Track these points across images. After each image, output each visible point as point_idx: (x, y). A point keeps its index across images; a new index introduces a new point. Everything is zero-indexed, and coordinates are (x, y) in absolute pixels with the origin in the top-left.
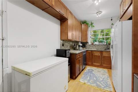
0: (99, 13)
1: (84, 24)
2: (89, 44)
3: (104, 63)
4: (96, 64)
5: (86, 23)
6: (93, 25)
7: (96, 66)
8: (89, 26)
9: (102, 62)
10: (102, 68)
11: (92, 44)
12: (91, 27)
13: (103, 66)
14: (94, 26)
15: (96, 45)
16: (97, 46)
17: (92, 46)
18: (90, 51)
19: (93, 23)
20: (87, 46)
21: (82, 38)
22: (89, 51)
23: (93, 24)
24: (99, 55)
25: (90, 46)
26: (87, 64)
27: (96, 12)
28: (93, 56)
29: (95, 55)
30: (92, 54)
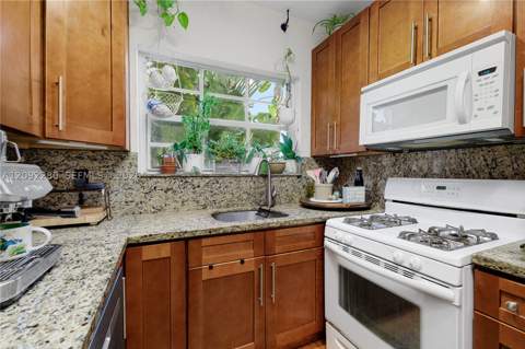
2: (140, 171)
14: (184, 19)
15: (196, 175)
16: (202, 183)
17: (163, 184)
22: (149, 253)
24: (250, 266)
25: (151, 182)
29: (215, 274)
30: (187, 272)
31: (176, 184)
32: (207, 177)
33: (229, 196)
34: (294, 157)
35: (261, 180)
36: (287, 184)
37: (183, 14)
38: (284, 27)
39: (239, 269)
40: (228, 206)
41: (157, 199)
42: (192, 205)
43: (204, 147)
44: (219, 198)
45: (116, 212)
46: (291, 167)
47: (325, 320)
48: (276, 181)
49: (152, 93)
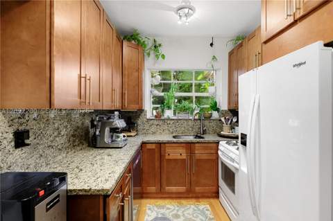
0: (186, 10)
1: (129, 40)
2: (148, 117)
3: (198, 184)
4: (174, 189)
5: (139, 41)
6: (162, 50)
7: (174, 196)
8: (149, 54)
9: (194, 178)
10: (192, 198)
11: (158, 117)
12: (152, 56)
13: (194, 192)
14: (163, 56)
15: (169, 119)
16: (172, 122)
17: (156, 122)
18: (153, 146)
19: (160, 45)
20: (139, 122)
21: (123, 95)
22: (149, 146)
23: (160, 49)
24: (184, 156)
25: (151, 122)
26: (143, 193)
27: (176, 6)
28: (165, 164)
29: (170, 157)
30: (161, 155)
31: (161, 123)
32: (173, 120)
33: (183, 129)
34: (217, 110)
35: (199, 121)
36: (213, 124)
37: (163, 55)
38: (212, 45)
39: (179, 157)
40: (182, 133)
41: (153, 129)
42: (167, 131)
43: (173, 106)
44: (178, 129)
45: (140, 133)
46: (215, 115)
47: (218, 186)
48: (206, 122)
49: (152, 86)
